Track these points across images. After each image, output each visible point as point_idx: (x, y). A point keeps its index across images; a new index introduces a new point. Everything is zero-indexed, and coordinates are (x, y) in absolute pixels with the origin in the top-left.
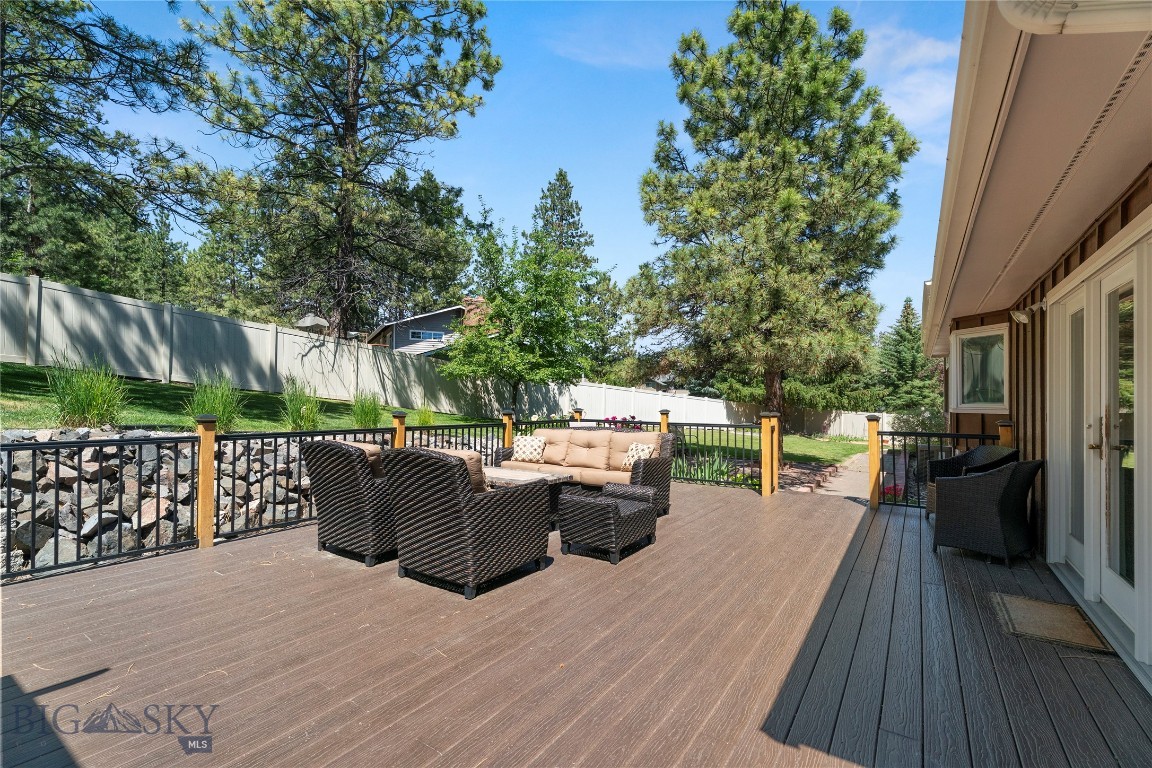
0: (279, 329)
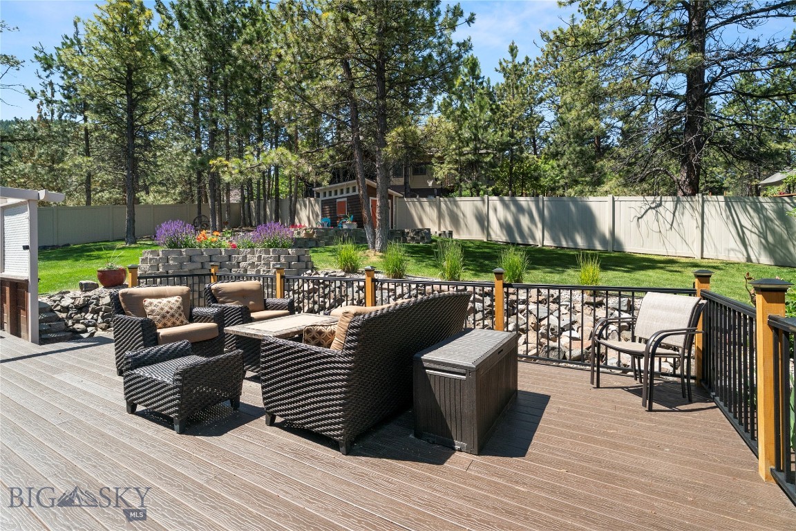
0: (616, 198)
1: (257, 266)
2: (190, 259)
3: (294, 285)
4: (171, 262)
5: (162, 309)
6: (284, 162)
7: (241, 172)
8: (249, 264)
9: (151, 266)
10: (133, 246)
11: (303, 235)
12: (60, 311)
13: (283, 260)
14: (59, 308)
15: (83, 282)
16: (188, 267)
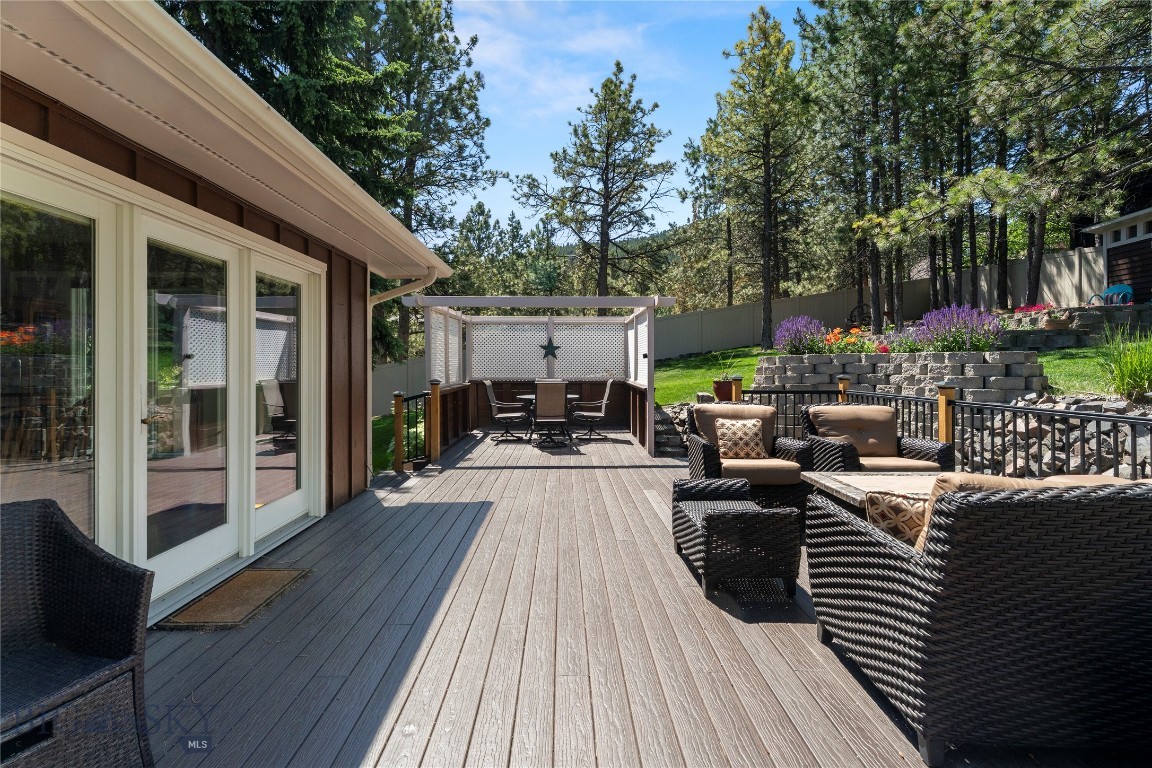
1: (920, 381)
2: (814, 369)
3: (993, 420)
4: (789, 373)
5: (734, 433)
6: (993, 192)
7: (904, 230)
8: (906, 379)
9: (766, 378)
10: (769, 351)
11: (1042, 324)
12: (678, 424)
13: (970, 372)
14: (677, 420)
15: (700, 394)
16: (811, 380)
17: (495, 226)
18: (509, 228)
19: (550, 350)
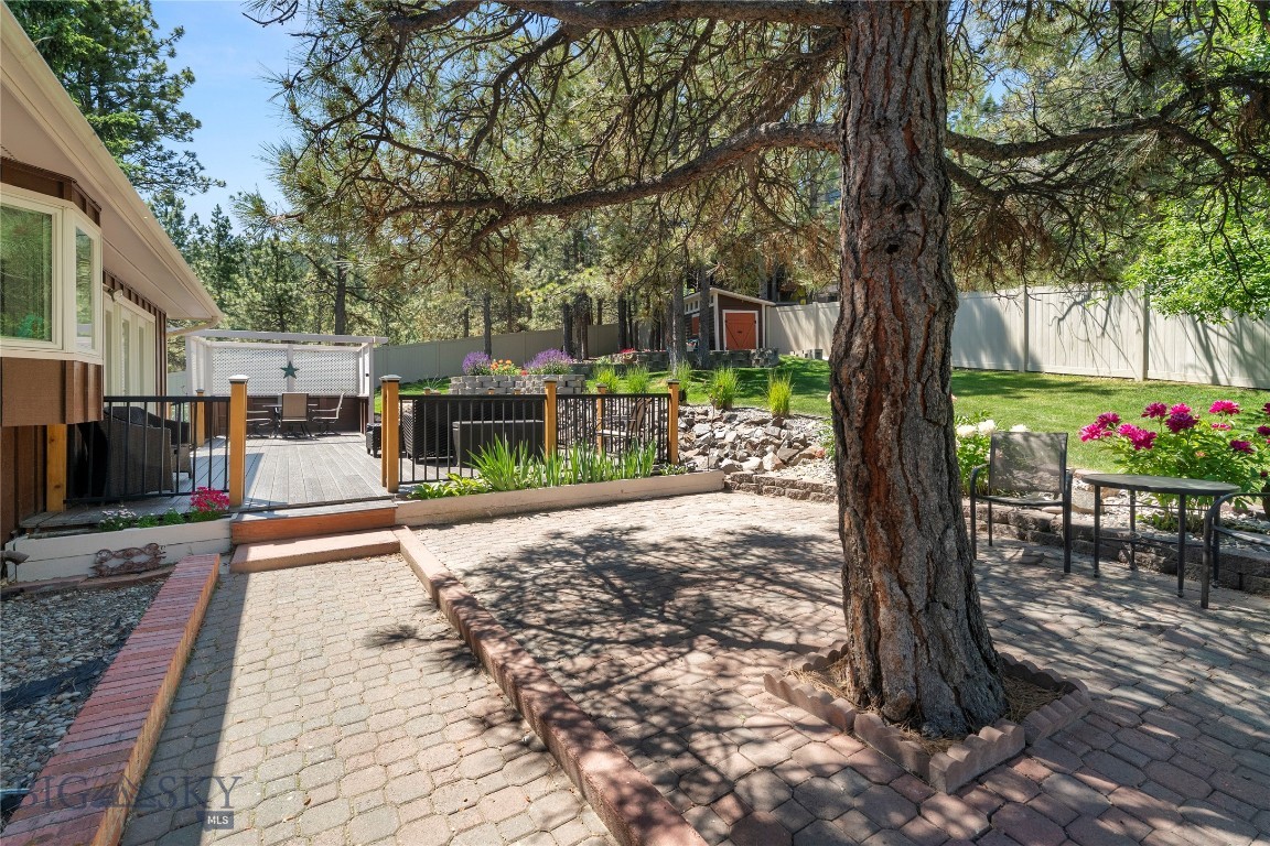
0: (1030, 290)
4: (467, 387)
17: (191, 222)
18: (213, 226)
19: (290, 371)
